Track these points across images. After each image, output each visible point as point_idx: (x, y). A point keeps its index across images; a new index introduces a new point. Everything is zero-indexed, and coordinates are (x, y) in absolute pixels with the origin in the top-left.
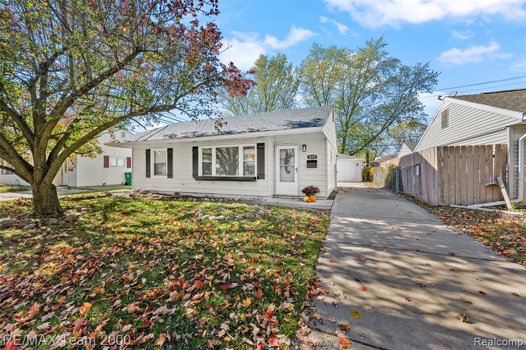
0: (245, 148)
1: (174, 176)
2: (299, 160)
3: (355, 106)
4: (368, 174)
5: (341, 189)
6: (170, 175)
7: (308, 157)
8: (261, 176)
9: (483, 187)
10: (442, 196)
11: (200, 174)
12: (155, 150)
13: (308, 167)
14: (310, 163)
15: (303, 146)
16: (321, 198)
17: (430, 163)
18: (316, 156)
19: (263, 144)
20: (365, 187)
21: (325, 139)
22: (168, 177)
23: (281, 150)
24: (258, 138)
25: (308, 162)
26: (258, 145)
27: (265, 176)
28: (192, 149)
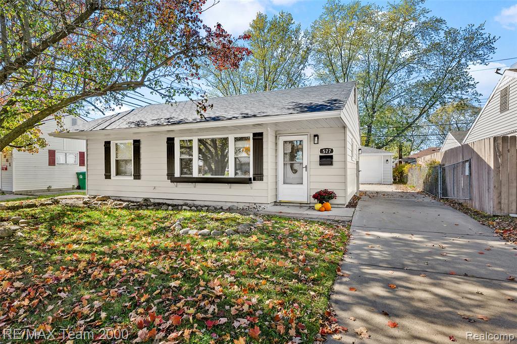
0: (237, 139)
1: (142, 177)
2: (309, 155)
3: (384, 83)
4: (402, 173)
5: (365, 193)
6: (137, 176)
7: (321, 151)
8: (259, 176)
10: (500, 203)
11: (177, 174)
12: (116, 142)
13: (320, 165)
14: (324, 159)
15: (315, 136)
16: (338, 206)
17: (483, 158)
18: (332, 149)
19: (261, 134)
20: (397, 191)
21: (344, 127)
22: (134, 179)
23: (285, 142)
24: (254, 125)
25: (321, 157)
26: (255, 135)
27: (264, 177)
28: (166, 140)
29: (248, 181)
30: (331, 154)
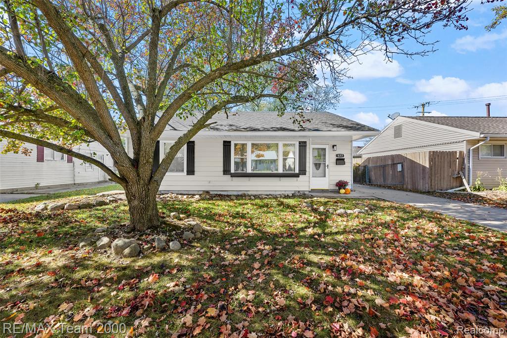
0: (285, 145)
1: (196, 173)
2: (330, 158)
6: (191, 171)
7: (337, 156)
8: (303, 171)
9: (452, 178)
10: (431, 185)
11: (233, 171)
12: (165, 142)
13: (337, 164)
14: (339, 161)
15: (334, 145)
17: (418, 162)
18: (343, 154)
19: (305, 142)
22: (187, 174)
23: (313, 149)
24: (300, 136)
25: (337, 159)
26: (300, 143)
27: (307, 173)
28: (223, 143)
29: (297, 176)
30: (343, 158)
